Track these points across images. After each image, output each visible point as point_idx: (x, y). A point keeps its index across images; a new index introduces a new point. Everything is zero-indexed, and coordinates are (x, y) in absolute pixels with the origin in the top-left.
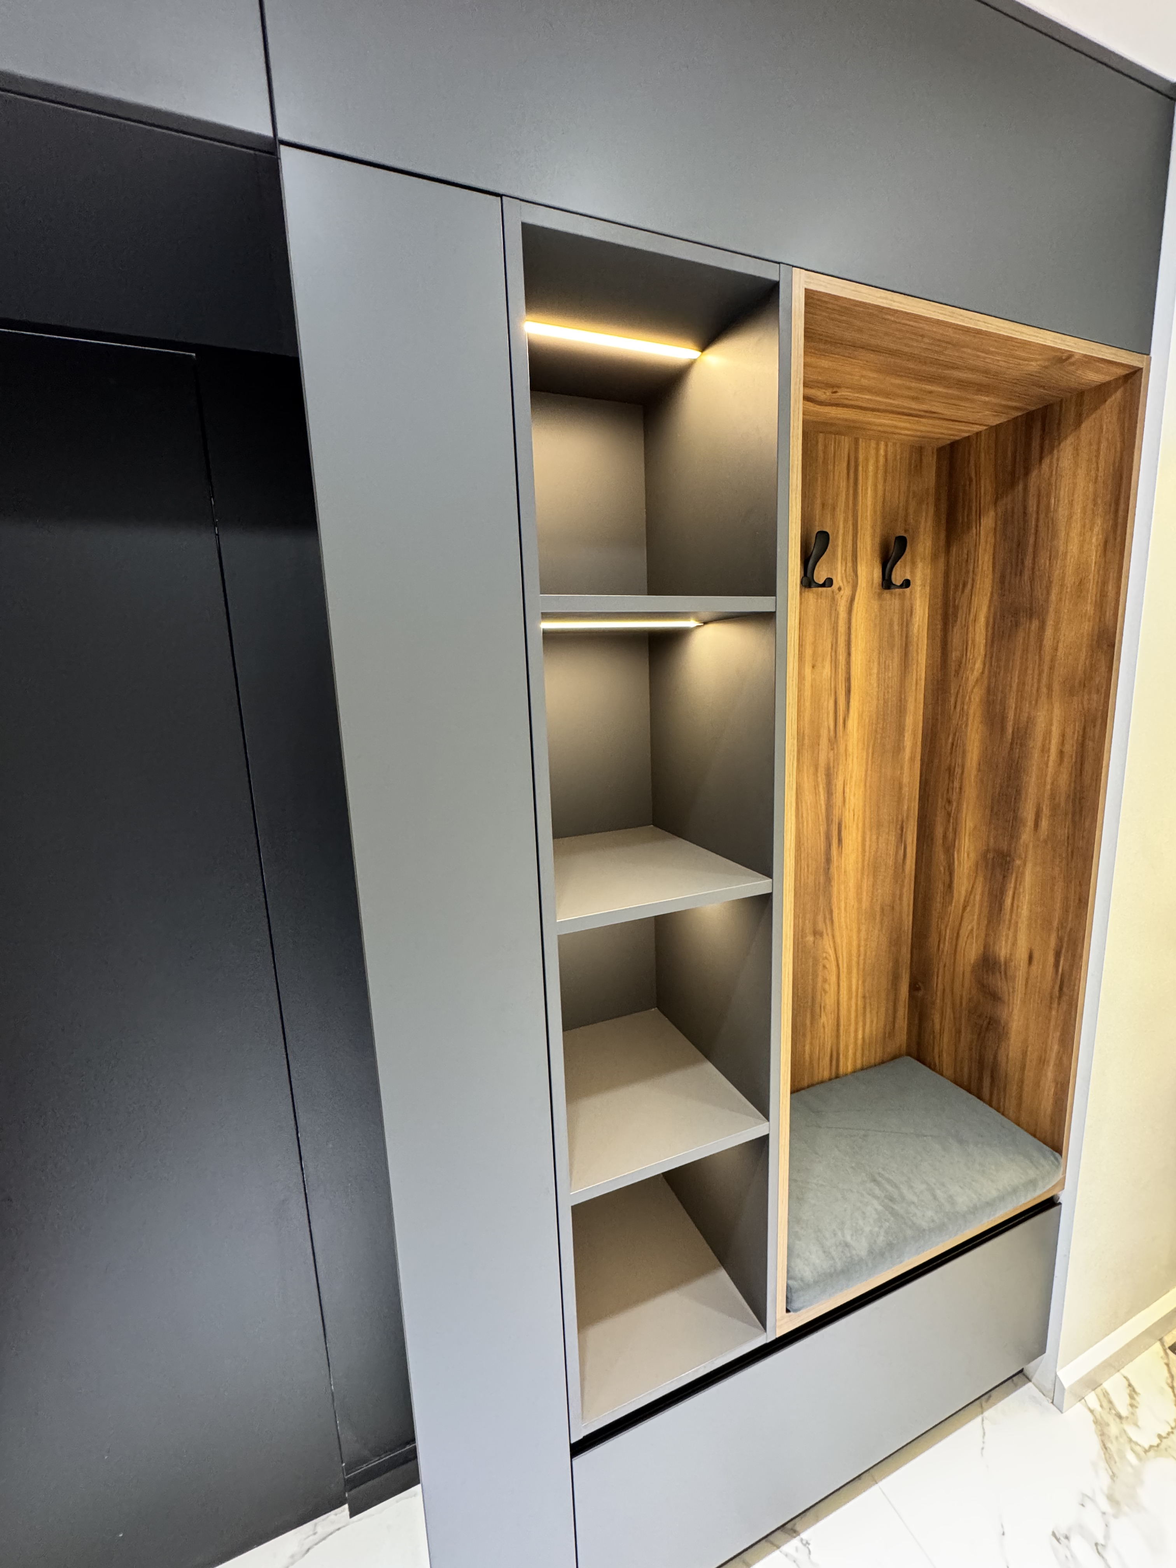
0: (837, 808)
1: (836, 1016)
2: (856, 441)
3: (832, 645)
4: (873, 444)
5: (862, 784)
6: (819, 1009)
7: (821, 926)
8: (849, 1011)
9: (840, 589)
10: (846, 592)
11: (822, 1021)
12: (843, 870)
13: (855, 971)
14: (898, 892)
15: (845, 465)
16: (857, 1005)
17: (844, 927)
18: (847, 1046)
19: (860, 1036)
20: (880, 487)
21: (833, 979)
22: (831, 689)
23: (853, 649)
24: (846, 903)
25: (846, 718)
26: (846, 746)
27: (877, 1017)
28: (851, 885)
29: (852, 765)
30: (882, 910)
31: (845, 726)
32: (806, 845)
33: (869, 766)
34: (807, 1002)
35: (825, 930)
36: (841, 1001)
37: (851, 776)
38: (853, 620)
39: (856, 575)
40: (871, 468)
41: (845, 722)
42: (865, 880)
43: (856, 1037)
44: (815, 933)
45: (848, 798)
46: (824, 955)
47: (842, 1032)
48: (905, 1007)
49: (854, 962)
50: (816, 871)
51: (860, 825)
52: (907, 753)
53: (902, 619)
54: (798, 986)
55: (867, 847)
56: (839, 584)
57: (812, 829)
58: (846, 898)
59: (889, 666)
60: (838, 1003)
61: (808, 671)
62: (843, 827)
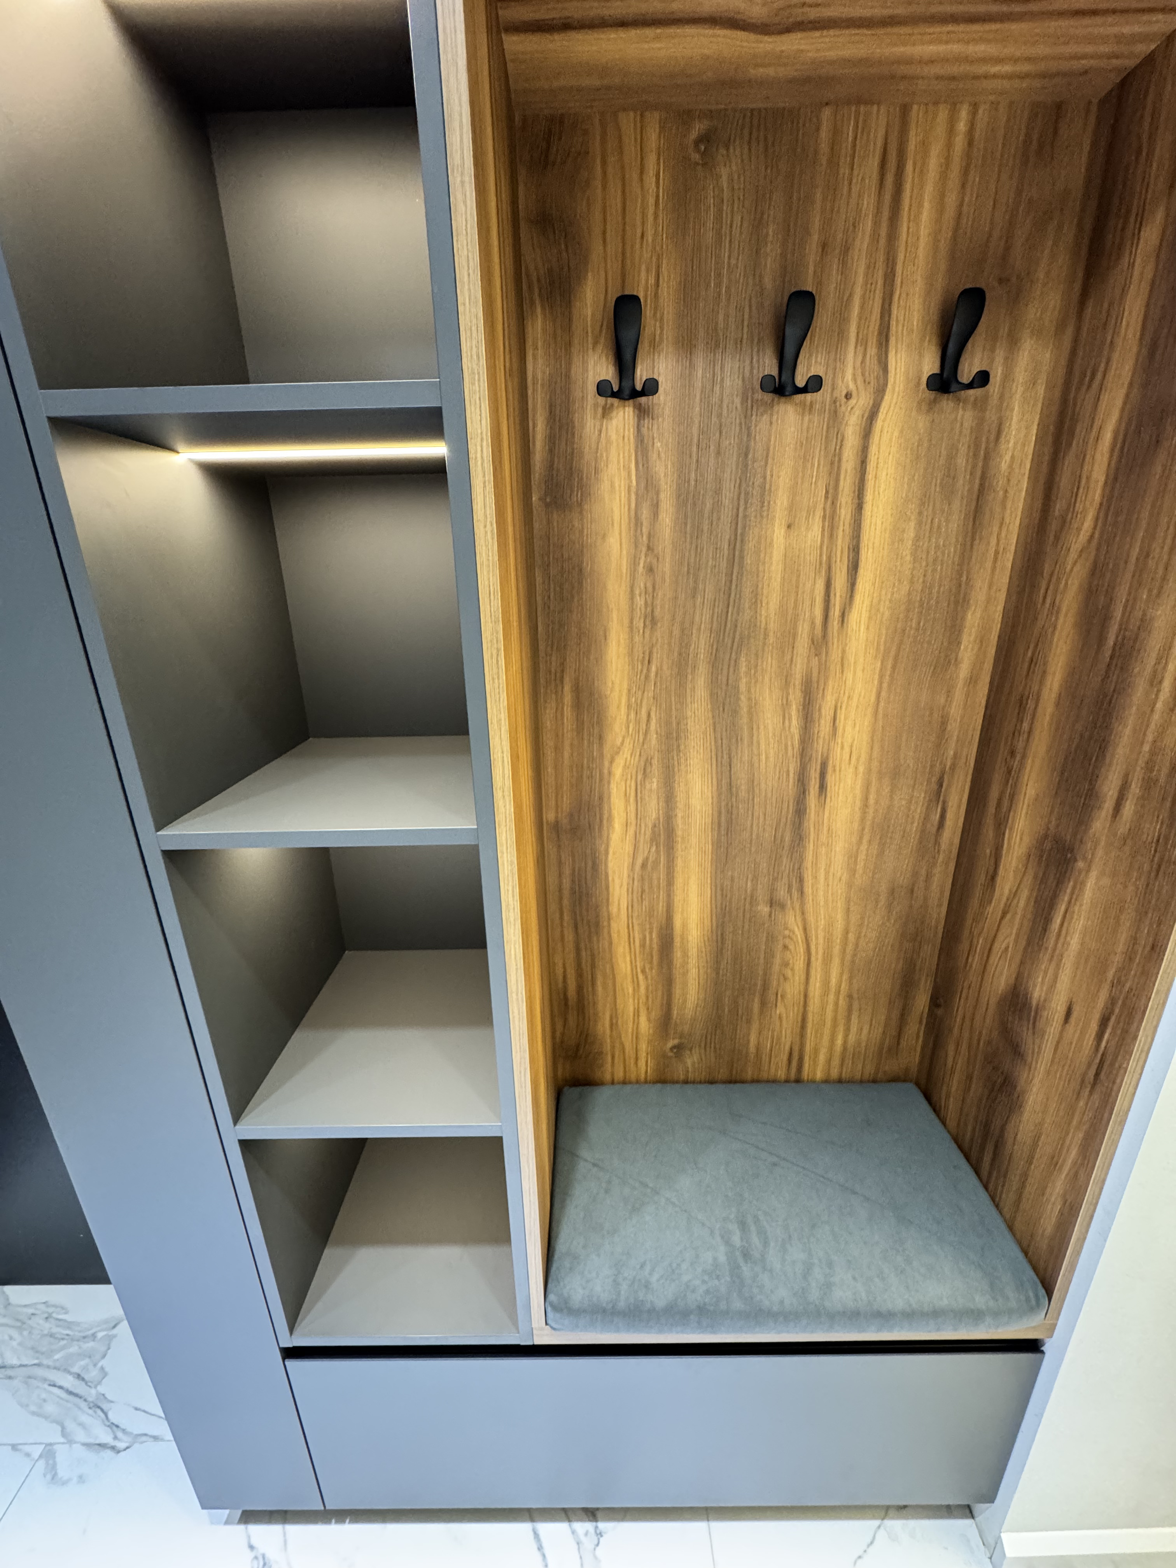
0: (821, 741)
1: (801, 1009)
2: (905, 110)
3: (827, 492)
4: (943, 114)
5: (870, 711)
7: (782, 893)
8: (823, 1008)
9: (848, 396)
10: (862, 402)
11: (778, 1012)
12: (825, 829)
13: (836, 961)
14: (923, 872)
15: (874, 163)
16: (836, 1004)
17: (822, 903)
18: (816, 1051)
19: (839, 1041)
20: (952, 200)
21: (799, 964)
22: (821, 564)
23: (869, 497)
24: (827, 873)
25: (846, 611)
26: (844, 652)
27: (871, 1025)
28: (838, 849)
29: (853, 681)
30: (892, 892)
31: (843, 621)
32: (763, 786)
33: (885, 685)
34: (755, 985)
35: (789, 902)
36: (811, 994)
37: (849, 697)
38: (873, 449)
39: (885, 369)
40: (933, 163)
41: (843, 615)
42: (864, 847)
43: (832, 1041)
44: (772, 903)
45: (841, 727)
46: (787, 932)
47: (809, 1031)
48: (921, 1022)
49: (837, 950)
50: (778, 824)
51: (861, 769)
52: (964, 670)
53: (977, 446)
54: (741, 963)
55: (871, 801)
56: (847, 387)
57: (775, 766)
58: (829, 866)
59: (939, 527)
60: (806, 996)
61: (778, 534)
62: (830, 769)
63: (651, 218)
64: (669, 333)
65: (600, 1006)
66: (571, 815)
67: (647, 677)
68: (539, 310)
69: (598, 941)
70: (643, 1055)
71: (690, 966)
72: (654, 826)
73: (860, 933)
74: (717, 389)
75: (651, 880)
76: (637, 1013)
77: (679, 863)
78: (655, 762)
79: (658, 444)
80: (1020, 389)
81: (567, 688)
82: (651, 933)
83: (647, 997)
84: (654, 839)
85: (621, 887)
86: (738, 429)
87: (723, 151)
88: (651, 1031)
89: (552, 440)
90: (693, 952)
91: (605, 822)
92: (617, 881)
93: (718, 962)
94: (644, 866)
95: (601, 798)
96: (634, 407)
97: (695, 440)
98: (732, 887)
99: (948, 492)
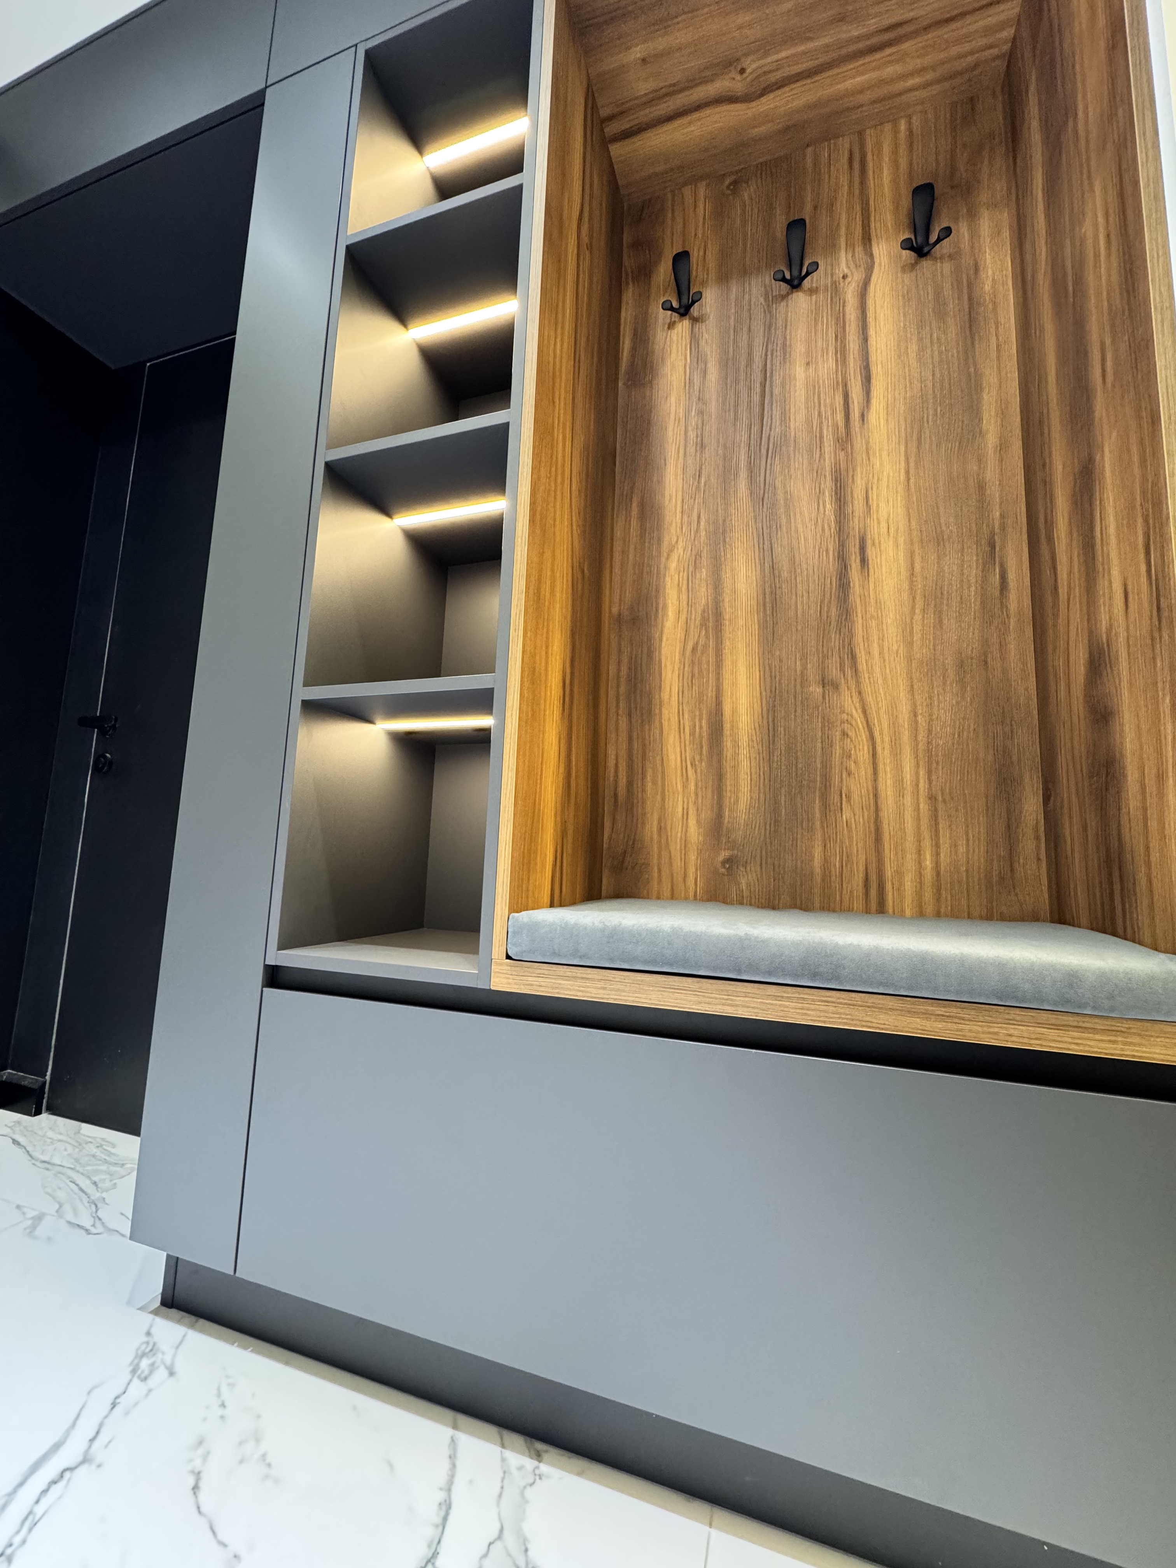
0: (856, 520)
1: (873, 816)
2: (861, 134)
3: (836, 336)
4: (888, 127)
5: (901, 488)
7: (834, 672)
8: (900, 815)
9: (844, 277)
11: (844, 818)
12: (872, 601)
13: (908, 752)
14: (995, 640)
16: (917, 809)
17: (881, 681)
18: (899, 874)
19: (928, 863)
20: (903, 162)
21: (863, 754)
22: (838, 383)
23: (871, 332)
24: (881, 647)
25: (865, 412)
26: (868, 443)
27: (968, 840)
28: (889, 621)
29: (881, 464)
30: (961, 665)
31: (863, 420)
32: (804, 566)
33: (912, 464)
34: (815, 781)
35: (843, 681)
36: (882, 793)
37: (878, 480)
38: (870, 303)
39: (871, 256)
40: (886, 149)
41: (863, 416)
42: (918, 617)
43: (920, 863)
44: (824, 683)
45: (875, 505)
46: (845, 716)
47: (887, 846)
48: (1037, 838)
49: (906, 737)
50: (822, 601)
51: (901, 540)
52: (991, 440)
53: (959, 282)
54: (796, 753)
55: (918, 567)
56: (843, 271)
57: (814, 547)
58: (881, 639)
59: (938, 339)
60: (876, 796)
61: (799, 371)
62: (869, 542)
63: (701, 225)
64: (713, 275)
65: (649, 803)
66: (631, 608)
67: (698, 488)
68: (631, 285)
69: (650, 730)
70: (691, 870)
71: (741, 757)
72: (704, 611)
73: (931, 715)
74: (747, 296)
75: (700, 664)
76: (686, 815)
77: (727, 644)
78: (704, 554)
79: (706, 336)
80: (988, 240)
81: (634, 505)
82: (700, 720)
83: (696, 794)
84: (704, 624)
85: (673, 671)
86: (763, 315)
87: (744, 185)
88: (701, 838)
89: (634, 349)
90: (744, 740)
91: (660, 611)
92: (669, 667)
93: (770, 753)
94: (694, 650)
95: (657, 591)
96: (690, 319)
97: (732, 327)
98: (781, 667)
99: (941, 314)
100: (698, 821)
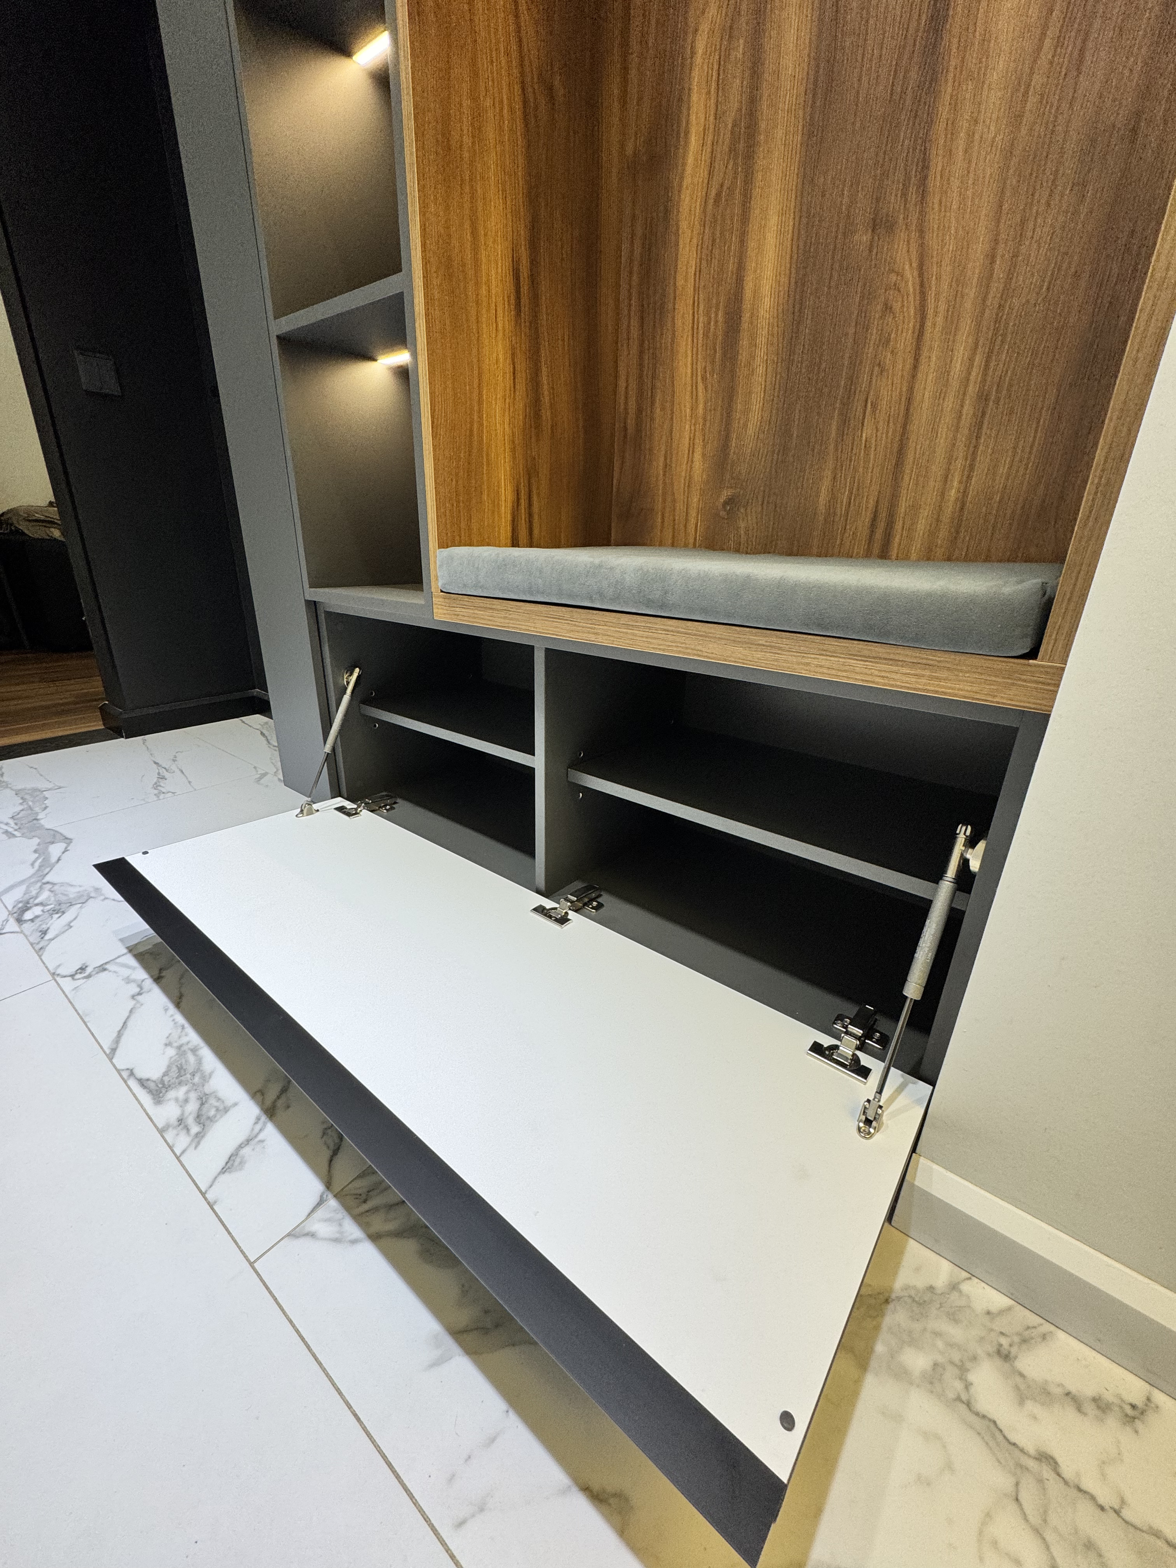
1: (900, 429)
6: (860, 409)
7: (892, 200)
8: (935, 426)
11: (864, 436)
19: (954, 492)
21: (906, 338)
24: (971, 136)
28: (995, 78)
30: (1090, 146)
34: (838, 387)
35: (902, 215)
43: (943, 493)
44: (875, 223)
46: (893, 277)
47: (907, 471)
49: (970, 300)
50: (900, 59)
54: (822, 347)
58: (975, 119)
60: (909, 400)
65: (656, 435)
66: (649, 139)
69: (662, 334)
70: (693, 513)
71: (757, 361)
72: (735, 124)
73: (1015, 256)
75: (724, 221)
76: (692, 447)
77: (758, 178)
78: (744, 8)
82: (717, 311)
84: (733, 146)
85: (691, 241)
88: (705, 476)
90: (763, 335)
91: (682, 137)
92: (687, 233)
93: (791, 350)
94: (718, 197)
98: (822, 207)
100: (704, 455)
